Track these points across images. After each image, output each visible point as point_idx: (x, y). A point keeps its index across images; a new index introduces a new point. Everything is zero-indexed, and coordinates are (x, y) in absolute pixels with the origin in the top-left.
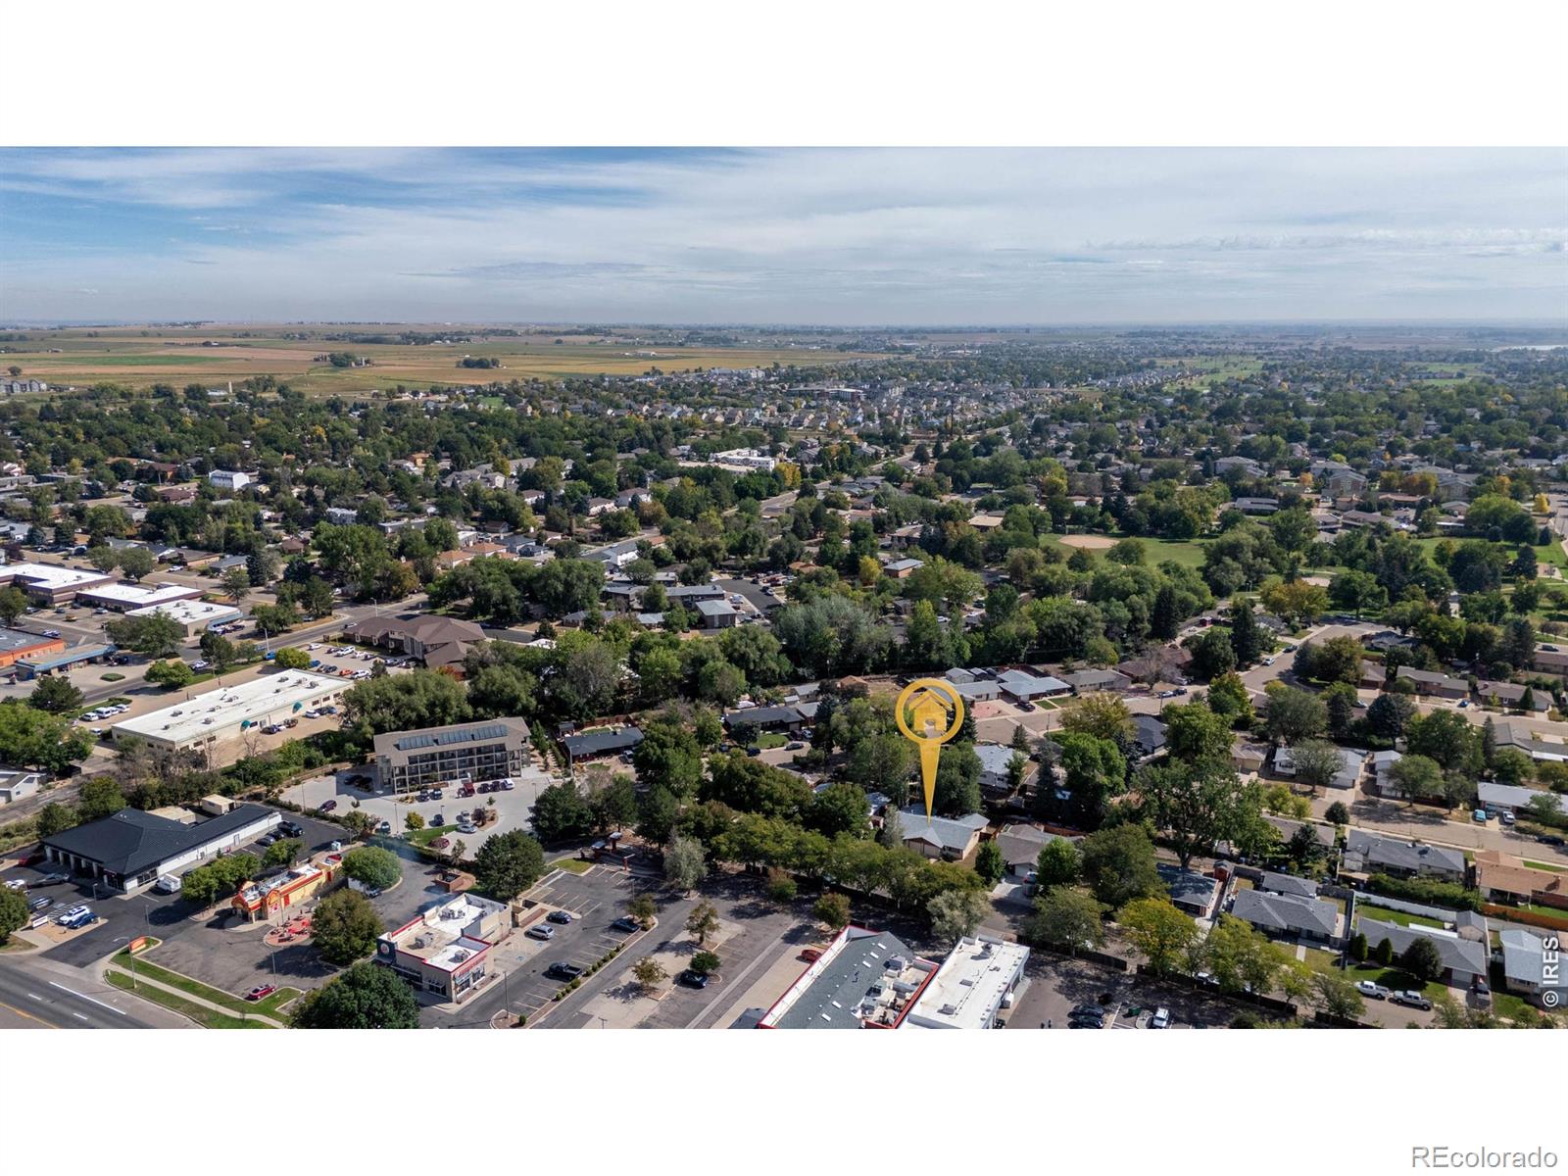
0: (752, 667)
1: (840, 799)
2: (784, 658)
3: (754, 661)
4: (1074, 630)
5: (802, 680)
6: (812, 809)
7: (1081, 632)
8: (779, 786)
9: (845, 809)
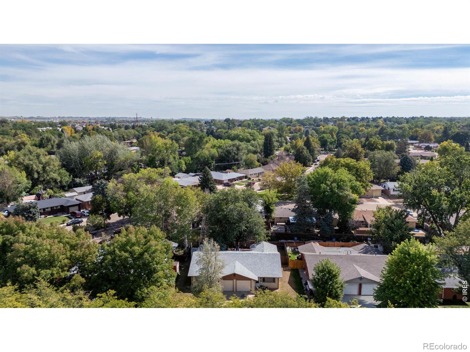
0: (36, 176)
1: (138, 243)
2: (63, 171)
3: (38, 173)
4: (235, 153)
5: (80, 185)
6: (98, 266)
7: (237, 155)
8: (47, 243)
9: (146, 255)
